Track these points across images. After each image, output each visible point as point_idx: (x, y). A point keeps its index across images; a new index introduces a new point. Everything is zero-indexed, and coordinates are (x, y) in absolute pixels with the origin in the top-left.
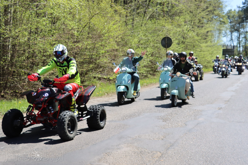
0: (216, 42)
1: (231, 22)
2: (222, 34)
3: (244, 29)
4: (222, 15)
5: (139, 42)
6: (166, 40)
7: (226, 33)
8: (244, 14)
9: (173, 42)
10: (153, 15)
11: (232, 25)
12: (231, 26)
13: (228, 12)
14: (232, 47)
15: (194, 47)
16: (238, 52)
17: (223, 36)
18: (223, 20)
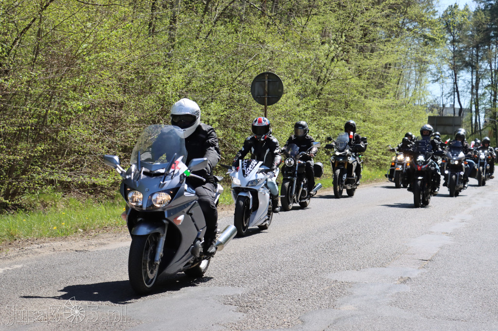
0: (410, 95)
1: (453, 42)
2: (428, 73)
3: (490, 63)
4: (430, 20)
5: (188, 83)
6: (267, 82)
7: (440, 71)
8: (491, 20)
9: (285, 88)
10: (232, 10)
11: (456, 49)
12: (454, 52)
13: (446, 11)
14: (457, 112)
15: (347, 106)
16: (474, 127)
17: (430, 79)
18: (432, 33)
